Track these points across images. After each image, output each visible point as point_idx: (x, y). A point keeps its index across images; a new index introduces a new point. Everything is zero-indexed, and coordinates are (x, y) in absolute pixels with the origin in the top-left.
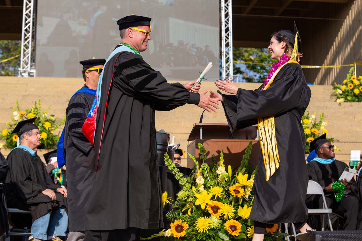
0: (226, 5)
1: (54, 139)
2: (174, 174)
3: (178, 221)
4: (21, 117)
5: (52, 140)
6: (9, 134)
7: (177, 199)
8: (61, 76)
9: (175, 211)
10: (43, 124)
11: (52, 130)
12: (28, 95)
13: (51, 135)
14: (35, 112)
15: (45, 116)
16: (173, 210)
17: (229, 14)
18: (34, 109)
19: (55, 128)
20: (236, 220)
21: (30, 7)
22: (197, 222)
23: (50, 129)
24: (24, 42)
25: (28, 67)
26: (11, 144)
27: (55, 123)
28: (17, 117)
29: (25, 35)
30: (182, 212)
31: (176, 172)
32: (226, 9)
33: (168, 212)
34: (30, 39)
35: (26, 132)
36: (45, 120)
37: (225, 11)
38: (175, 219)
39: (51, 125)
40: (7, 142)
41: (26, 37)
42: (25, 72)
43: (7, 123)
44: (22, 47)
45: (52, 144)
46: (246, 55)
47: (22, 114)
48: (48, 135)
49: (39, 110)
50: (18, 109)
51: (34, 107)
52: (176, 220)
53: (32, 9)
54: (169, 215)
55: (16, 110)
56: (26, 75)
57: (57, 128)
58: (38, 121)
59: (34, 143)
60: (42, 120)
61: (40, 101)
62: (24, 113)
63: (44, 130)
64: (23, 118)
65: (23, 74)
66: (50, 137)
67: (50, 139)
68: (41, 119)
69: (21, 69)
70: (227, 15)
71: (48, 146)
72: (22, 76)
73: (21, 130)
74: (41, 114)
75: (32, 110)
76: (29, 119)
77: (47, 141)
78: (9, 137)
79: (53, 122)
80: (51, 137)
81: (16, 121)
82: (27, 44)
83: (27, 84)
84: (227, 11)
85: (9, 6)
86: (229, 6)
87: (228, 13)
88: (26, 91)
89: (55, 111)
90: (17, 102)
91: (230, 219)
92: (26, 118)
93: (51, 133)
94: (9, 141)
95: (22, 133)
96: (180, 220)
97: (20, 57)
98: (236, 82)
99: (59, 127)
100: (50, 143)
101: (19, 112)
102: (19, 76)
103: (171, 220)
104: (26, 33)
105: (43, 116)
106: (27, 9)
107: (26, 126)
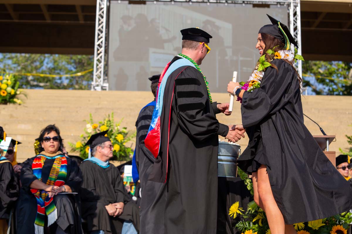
0: (294, 19)
1: (127, 150)
2: (246, 184)
3: (249, 231)
4: (94, 130)
5: (125, 152)
6: (82, 146)
7: (248, 210)
8: (133, 90)
9: (245, 221)
10: (116, 136)
11: (124, 142)
12: (101, 108)
13: (123, 147)
14: (108, 125)
15: (118, 129)
16: (243, 220)
17: (298, 28)
18: (107, 122)
19: (128, 140)
20: (306, 231)
21: (102, 22)
22: (267, 232)
23: (122, 141)
24: (97, 57)
25: (101, 81)
26: (85, 155)
27: (128, 135)
28: (90, 130)
29: (98, 50)
30: (252, 223)
31: (248, 182)
32: (295, 23)
33: (239, 222)
34: (103, 54)
35: (99, 144)
36: (117, 132)
37: (294, 24)
38: (245, 229)
39: (124, 137)
40: (81, 154)
41: (99, 52)
42: (98, 86)
43: (81, 135)
44: (95, 62)
45: (125, 155)
46: (315, 68)
47: (95, 127)
48: (121, 147)
49: (112, 122)
50: (92, 122)
51: (107, 119)
52: (246, 231)
53: (104, 24)
54: (240, 225)
55: (89, 123)
56: (99, 89)
57: (130, 140)
58: (111, 134)
59: (107, 156)
60: (114, 133)
61: (113, 114)
62: (97, 125)
63: (117, 142)
64: (95, 130)
65: (96, 88)
66: (122, 149)
67: (123, 151)
68: (114, 131)
69: (94, 83)
70: (295, 29)
71: (121, 157)
72: (95, 90)
73: (94, 143)
74: (114, 127)
75: (104, 123)
76: (102, 131)
77: (119, 153)
78: (82, 149)
79: (125, 135)
80: (124, 149)
81: (89, 133)
82: (100, 59)
83: (100, 98)
84: (296, 24)
85: (82, 22)
86: (298, 20)
87: (296, 27)
88: (99, 104)
89: (127, 123)
90: (91, 115)
91: (300, 229)
92: (99, 130)
93: (123, 145)
94: (82, 152)
95: (95, 145)
96: (250, 230)
97: (93, 71)
98: (305, 94)
99: (131, 139)
100: (123, 154)
101: (92, 125)
102: (92, 90)
103: (242, 230)
104: (99, 48)
105: (116, 128)
106: (100, 24)
107: (99, 139)
